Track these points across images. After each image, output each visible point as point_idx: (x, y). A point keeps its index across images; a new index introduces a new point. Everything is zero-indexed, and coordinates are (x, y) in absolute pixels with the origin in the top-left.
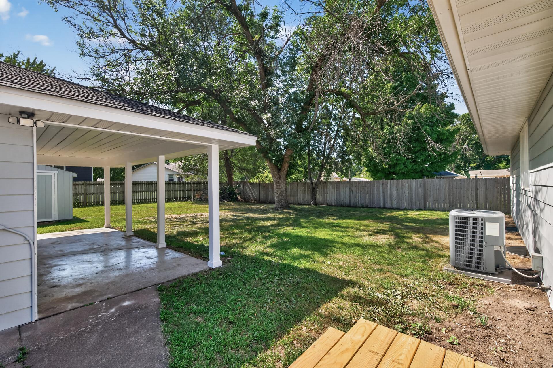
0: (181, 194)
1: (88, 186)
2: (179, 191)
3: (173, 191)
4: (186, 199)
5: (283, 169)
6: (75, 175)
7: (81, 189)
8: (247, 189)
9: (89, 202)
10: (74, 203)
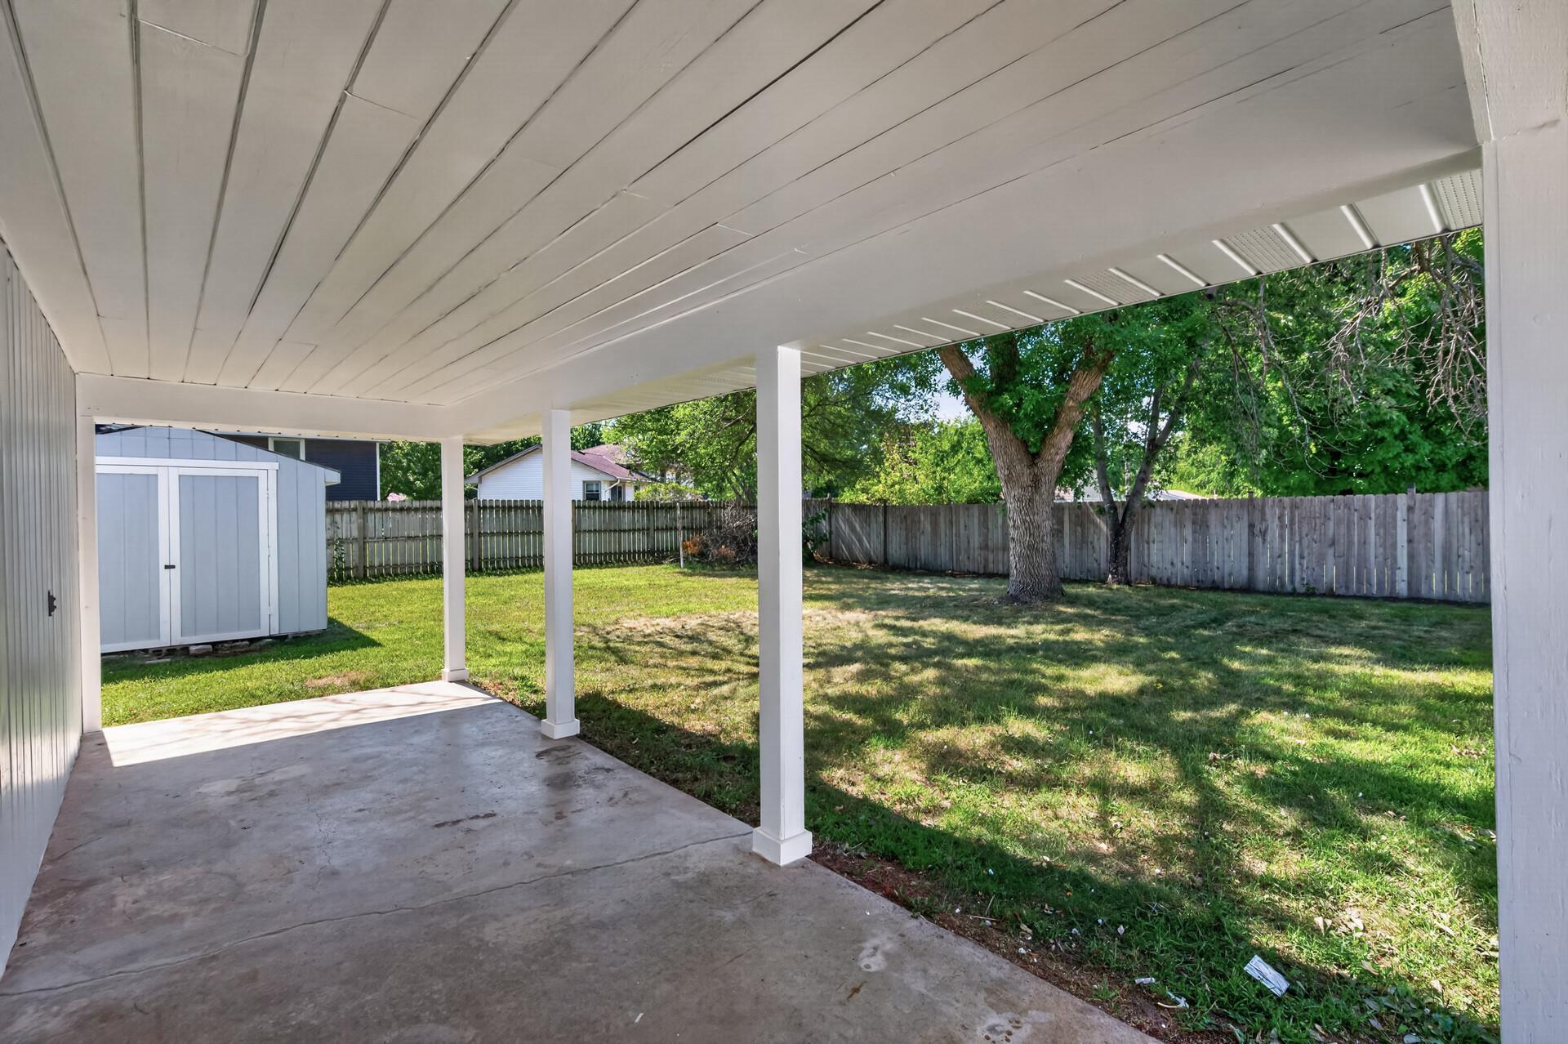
0: (640, 542)
1: (371, 517)
2: (634, 530)
3: (615, 531)
4: (655, 556)
5: (1047, 454)
6: (334, 477)
7: (349, 526)
8: (844, 527)
9: (372, 567)
10: (330, 571)
